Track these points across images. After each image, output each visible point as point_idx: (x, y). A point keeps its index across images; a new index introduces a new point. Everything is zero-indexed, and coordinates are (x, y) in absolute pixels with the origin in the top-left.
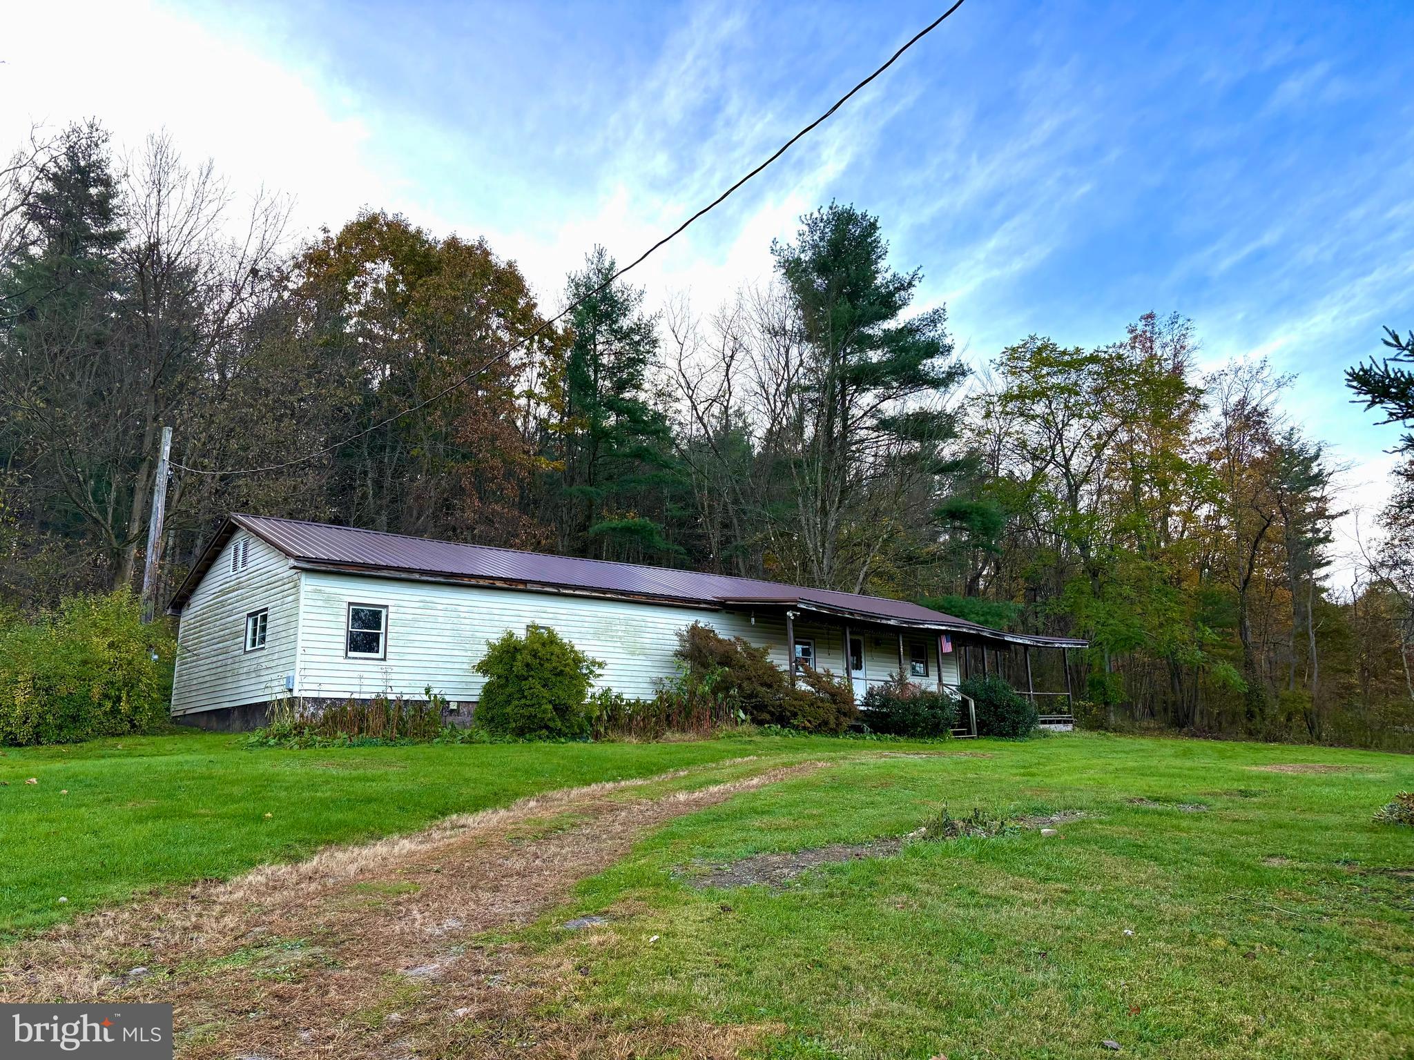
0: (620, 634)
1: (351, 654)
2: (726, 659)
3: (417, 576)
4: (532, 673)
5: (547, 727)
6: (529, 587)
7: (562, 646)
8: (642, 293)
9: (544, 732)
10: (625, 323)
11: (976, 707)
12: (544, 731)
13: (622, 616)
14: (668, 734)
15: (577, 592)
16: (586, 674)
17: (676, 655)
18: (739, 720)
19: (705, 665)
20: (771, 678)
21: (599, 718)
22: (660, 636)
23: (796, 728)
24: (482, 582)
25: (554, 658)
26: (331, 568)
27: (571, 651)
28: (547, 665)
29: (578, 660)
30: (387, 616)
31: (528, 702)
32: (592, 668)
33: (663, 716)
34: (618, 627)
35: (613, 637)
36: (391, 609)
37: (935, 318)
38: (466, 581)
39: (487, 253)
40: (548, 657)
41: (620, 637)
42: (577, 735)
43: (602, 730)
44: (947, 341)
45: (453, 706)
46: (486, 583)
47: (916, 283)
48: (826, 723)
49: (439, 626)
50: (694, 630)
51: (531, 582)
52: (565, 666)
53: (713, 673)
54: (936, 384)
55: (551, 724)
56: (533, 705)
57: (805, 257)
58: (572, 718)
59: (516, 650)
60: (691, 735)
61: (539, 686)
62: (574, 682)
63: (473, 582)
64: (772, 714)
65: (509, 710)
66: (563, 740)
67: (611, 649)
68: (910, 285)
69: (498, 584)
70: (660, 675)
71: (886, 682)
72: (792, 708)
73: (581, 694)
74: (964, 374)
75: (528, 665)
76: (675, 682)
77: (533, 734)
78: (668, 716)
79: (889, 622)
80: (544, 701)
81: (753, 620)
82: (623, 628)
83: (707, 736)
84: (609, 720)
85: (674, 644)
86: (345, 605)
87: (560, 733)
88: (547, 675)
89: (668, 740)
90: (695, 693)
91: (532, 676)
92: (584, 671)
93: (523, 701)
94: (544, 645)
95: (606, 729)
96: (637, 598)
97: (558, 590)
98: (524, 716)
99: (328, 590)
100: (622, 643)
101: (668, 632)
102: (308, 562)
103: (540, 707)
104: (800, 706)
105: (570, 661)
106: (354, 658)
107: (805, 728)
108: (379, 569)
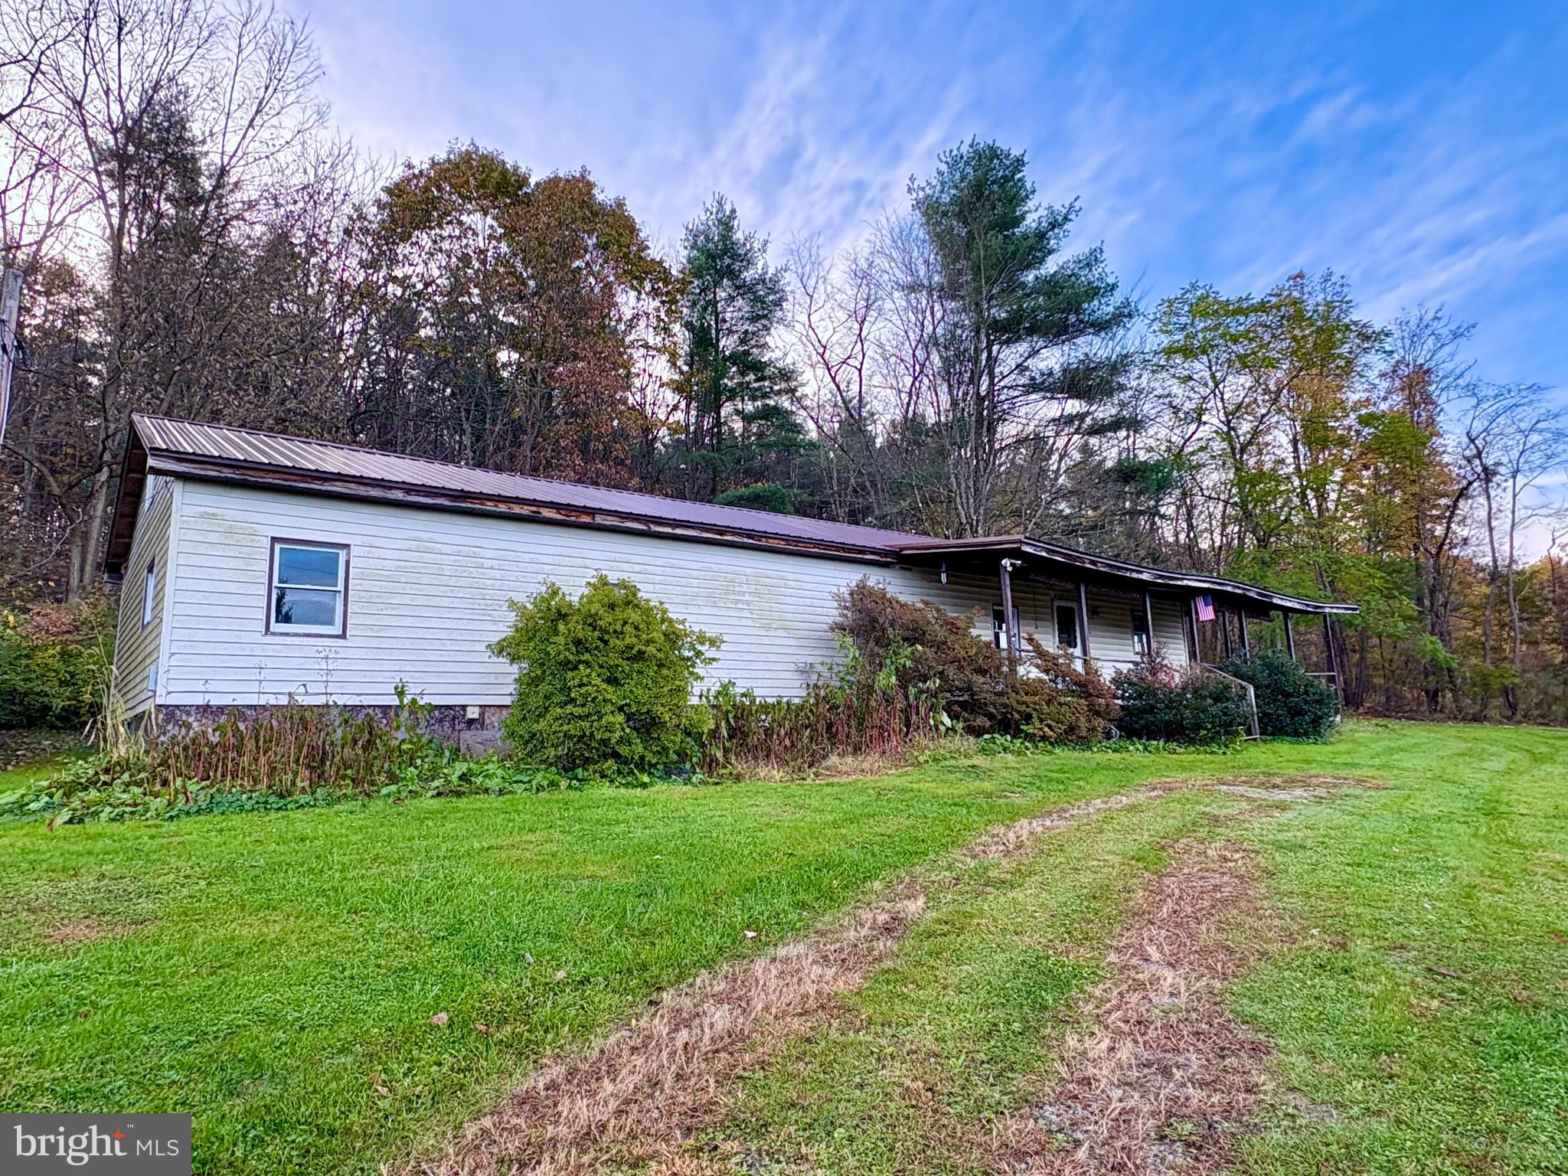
0: (747, 597)
1: (275, 627)
2: (915, 634)
3: (399, 495)
4: (586, 657)
5: (616, 755)
6: (599, 519)
7: (648, 611)
8: (766, 242)
9: (610, 764)
10: (748, 275)
11: (1257, 696)
12: (610, 762)
13: (749, 571)
14: (834, 759)
15: (679, 531)
16: (689, 659)
17: (832, 629)
18: (942, 728)
19: (883, 642)
20: (987, 661)
21: (714, 734)
22: (808, 602)
23: (1029, 737)
24: (517, 509)
25: (627, 628)
26: (227, 473)
27: (663, 621)
28: (614, 641)
29: (673, 638)
30: (348, 563)
31: (578, 711)
32: (699, 647)
33: (821, 726)
34: (745, 588)
35: (736, 602)
36: (354, 551)
37: (1091, 260)
38: (489, 506)
39: (590, 186)
40: (618, 627)
41: (747, 603)
42: (674, 768)
43: (719, 755)
44: (1111, 280)
45: (473, 713)
46: (525, 510)
47: (1072, 216)
48: (1072, 729)
49: (444, 580)
50: (861, 593)
51: (601, 511)
52: (648, 642)
53: (896, 654)
54: (1101, 326)
55: (624, 750)
56: (587, 716)
57: (946, 198)
58: (663, 737)
59: (562, 616)
60: (871, 760)
61: (598, 681)
62: (665, 672)
63: (502, 508)
64: (991, 717)
65: (542, 725)
66: (646, 779)
67: (735, 621)
68: (1066, 219)
69: (546, 513)
70: (810, 660)
71: (1136, 664)
72: (1023, 708)
73: (680, 691)
74: (1130, 316)
75: (578, 642)
76: (836, 669)
77: (591, 768)
78: (830, 726)
79: (1141, 576)
80: (609, 708)
81: (944, 577)
82: (752, 589)
83: (900, 760)
84: (731, 737)
85: (832, 613)
86: (267, 543)
87: (642, 765)
88: (614, 659)
89: (835, 771)
90: (871, 687)
91: (587, 663)
92: (687, 654)
93: (569, 708)
94: (612, 607)
95: (726, 751)
96: (773, 543)
97: (648, 529)
98: (571, 737)
99: (229, 514)
100: (751, 611)
101: (819, 595)
102: (180, 460)
103: (600, 718)
104: (1035, 703)
105: (657, 635)
106: (281, 634)
107: (1044, 738)
108: (326, 480)
